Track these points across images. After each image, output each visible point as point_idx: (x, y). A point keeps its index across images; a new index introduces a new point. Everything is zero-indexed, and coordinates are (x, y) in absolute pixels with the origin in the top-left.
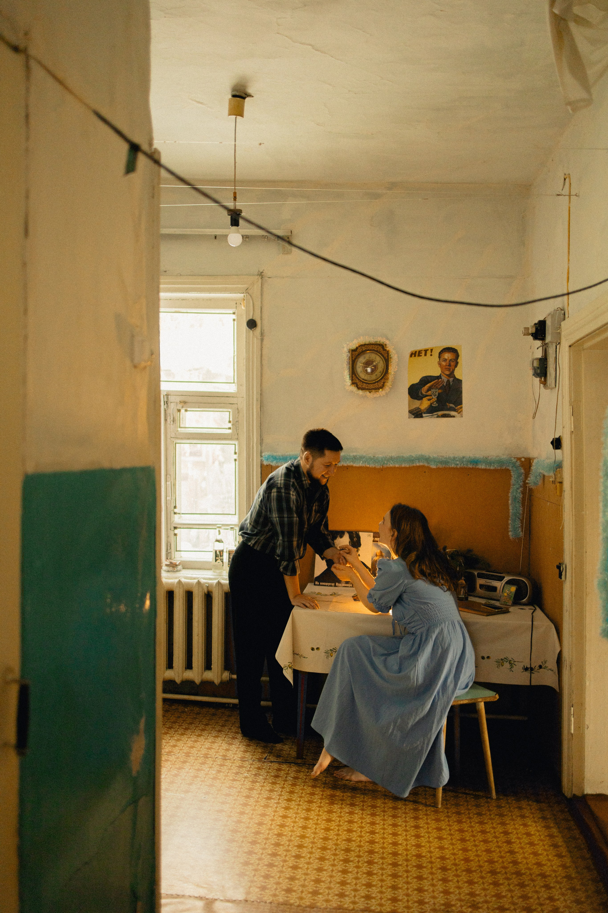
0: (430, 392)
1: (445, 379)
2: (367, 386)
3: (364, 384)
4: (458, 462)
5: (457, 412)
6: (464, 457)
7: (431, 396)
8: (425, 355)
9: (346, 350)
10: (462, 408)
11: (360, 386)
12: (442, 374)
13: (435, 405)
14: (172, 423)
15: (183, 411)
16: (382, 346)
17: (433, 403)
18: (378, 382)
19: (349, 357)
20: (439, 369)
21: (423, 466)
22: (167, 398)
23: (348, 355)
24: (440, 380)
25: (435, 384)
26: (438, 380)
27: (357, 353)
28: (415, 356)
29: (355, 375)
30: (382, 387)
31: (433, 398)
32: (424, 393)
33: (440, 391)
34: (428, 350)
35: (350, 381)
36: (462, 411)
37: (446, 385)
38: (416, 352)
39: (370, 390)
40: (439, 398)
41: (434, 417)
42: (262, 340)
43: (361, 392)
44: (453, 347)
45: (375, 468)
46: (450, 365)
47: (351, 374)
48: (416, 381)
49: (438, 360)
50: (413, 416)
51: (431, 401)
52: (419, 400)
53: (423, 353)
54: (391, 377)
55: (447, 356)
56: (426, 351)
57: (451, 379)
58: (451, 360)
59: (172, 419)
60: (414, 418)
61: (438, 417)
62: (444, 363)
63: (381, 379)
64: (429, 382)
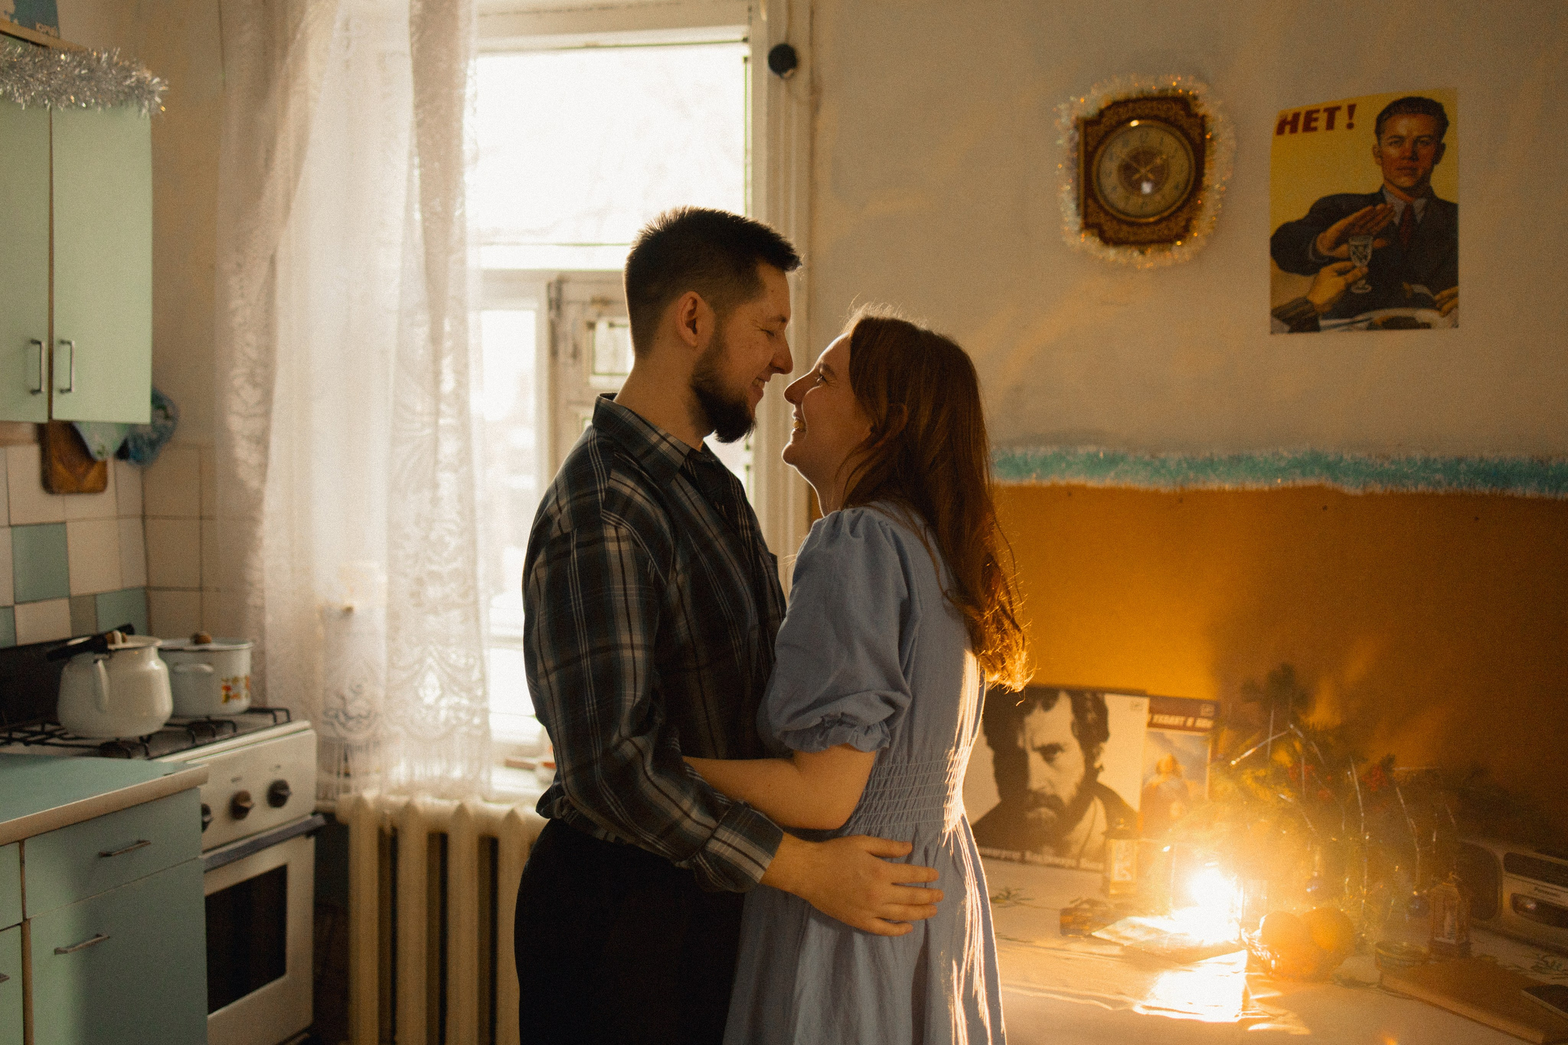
0: (1344, 248)
1: (1396, 202)
2: (1135, 234)
3: (1125, 228)
4: (1438, 476)
5: (1439, 309)
6: (1460, 460)
7: (1349, 259)
8: (1330, 125)
9: (1065, 120)
10: (1455, 296)
11: (1109, 234)
12: (1390, 187)
13: (1363, 288)
14: (570, 361)
15: (602, 326)
16: (1185, 101)
17: (1355, 282)
18: (1167, 219)
19: (1078, 144)
20: (1378, 170)
21: (1319, 490)
22: (559, 290)
23: (1071, 139)
24: (1379, 207)
25: (1362, 222)
26: (1375, 205)
27: (1101, 129)
28: (1294, 130)
29: (1096, 201)
30: (1184, 233)
31: (1354, 267)
32: (1323, 250)
33: (1379, 243)
34: (1338, 108)
35: (1079, 220)
36: (1456, 306)
37: (1402, 220)
38: (1296, 116)
39: (1142, 245)
40: (1377, 269)
41: (1361, 329)
42: (815, 108)
43: (1112, 253)
44: (1426, 96)
45: (1156, 494)
46: (1414, 157)
47: (1082, 196)
48: (1298, 211)
49: (1373, 139)
50: (1287, 328)
51: (1350, 277)
52: (1305, 272)
53: (1323, 117)
54: (1210, 201)
55: (1405, 126)
56: (1332, 112)
57: (1419, 204)
58: (1416, 141)
59: (570, 349)
60: (1292, 331)
61: (1372, 327)
62: (1393, 152)
63: (1180, 209)
64: (1344, 215)
